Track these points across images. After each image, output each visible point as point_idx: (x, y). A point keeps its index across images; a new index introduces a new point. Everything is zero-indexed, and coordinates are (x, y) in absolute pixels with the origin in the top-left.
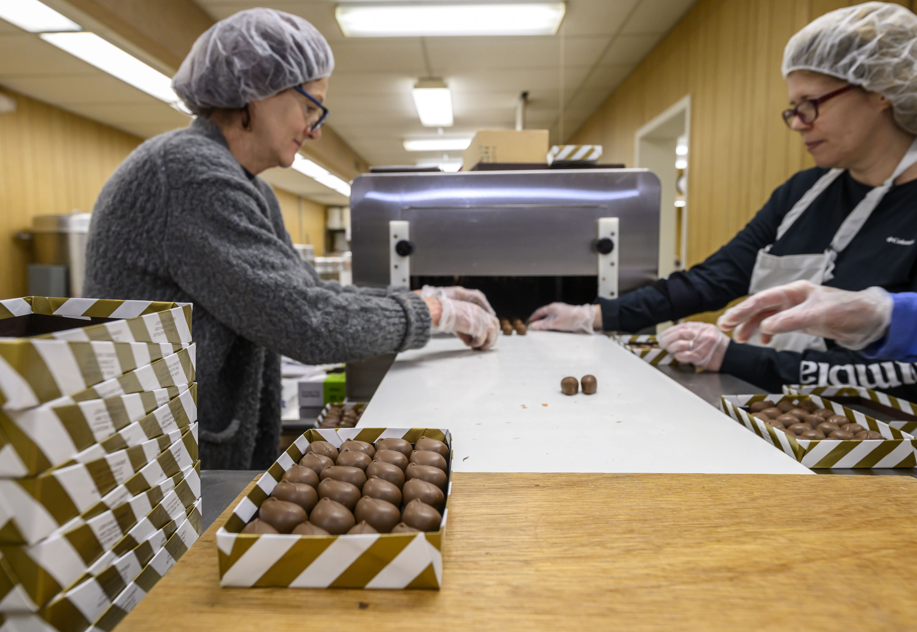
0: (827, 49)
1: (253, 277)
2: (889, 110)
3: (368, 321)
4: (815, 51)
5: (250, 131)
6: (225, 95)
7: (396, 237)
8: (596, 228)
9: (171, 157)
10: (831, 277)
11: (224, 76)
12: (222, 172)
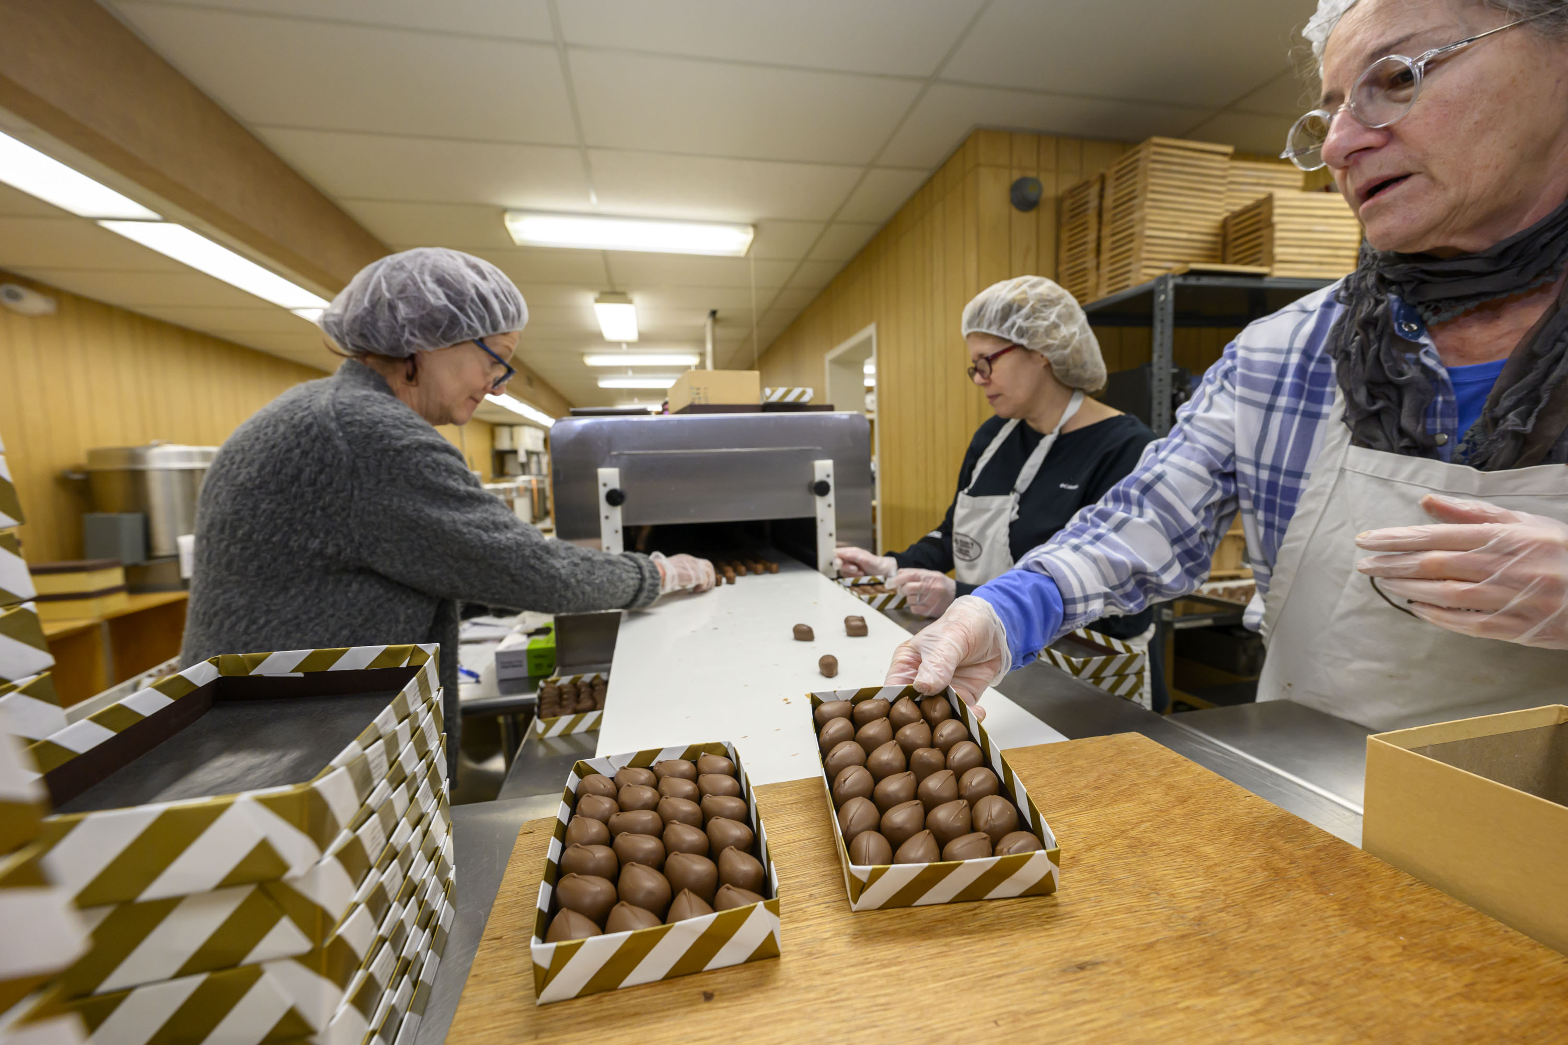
0: (993, 314)
1: (490, 541)
2: (1048, 366)
3: (612, 573)
4: (984, 315)
5: (417, 385)
6: (383, 342)
7: (605, 485)
8: (812, 469)
9: (348, 419)
10: (1017, 517)
11: (384, 321)
12: (421, 435)
